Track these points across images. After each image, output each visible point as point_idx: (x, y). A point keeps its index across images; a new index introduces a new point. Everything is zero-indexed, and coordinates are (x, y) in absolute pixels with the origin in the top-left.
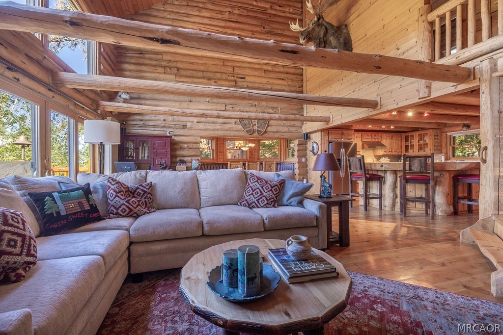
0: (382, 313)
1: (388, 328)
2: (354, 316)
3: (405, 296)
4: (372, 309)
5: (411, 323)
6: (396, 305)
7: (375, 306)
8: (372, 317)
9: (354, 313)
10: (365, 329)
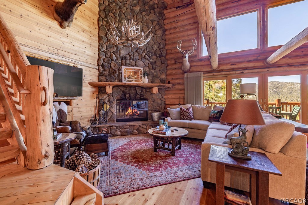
0: (151, 166)
1: (147, 163)
2: (157, 162)
3: (146, 177)
4: (154, 167)
5: (141, 167)
6: (148, 171)
7: (154, 168)
8: (152, 164)
9: (157, 163)
10: (152, 160)
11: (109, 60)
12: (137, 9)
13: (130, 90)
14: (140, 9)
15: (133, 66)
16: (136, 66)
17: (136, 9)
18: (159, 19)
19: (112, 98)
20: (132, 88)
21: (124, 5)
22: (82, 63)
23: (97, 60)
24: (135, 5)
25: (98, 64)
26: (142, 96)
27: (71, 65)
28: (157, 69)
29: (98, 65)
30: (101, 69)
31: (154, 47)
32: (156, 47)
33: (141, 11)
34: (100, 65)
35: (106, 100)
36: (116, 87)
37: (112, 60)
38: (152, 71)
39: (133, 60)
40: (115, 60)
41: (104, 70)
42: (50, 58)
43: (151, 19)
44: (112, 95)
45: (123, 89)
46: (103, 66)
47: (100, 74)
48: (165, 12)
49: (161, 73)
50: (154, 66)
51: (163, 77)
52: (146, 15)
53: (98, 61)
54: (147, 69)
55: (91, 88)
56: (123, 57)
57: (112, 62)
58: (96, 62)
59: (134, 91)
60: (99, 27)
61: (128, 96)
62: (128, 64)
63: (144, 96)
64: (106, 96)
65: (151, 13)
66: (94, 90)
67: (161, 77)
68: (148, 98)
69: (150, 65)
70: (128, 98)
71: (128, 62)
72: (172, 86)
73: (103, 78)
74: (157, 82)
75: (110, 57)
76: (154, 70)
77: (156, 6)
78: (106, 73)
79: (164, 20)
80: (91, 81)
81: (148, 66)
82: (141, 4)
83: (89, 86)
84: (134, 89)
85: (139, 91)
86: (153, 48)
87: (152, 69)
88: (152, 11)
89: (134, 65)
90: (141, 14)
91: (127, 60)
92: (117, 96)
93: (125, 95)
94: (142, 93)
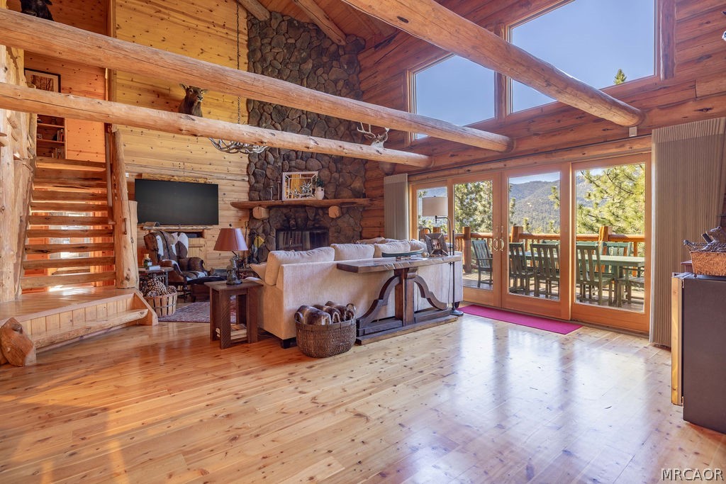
11: (263, 164)
12: (308, 66)
13: (296, 212)
14: (313, 65)
15: (301, 170)
16: (306, 169)
17: (306, 67)
18: (349, 75)
19: (268, 226)
20: (299, 209)
21: (285, 66)
22: (218, 175)
23: (246, 166)
24: (304, 61)
25: (247, 172)
26: (317, 224)
27: (202, 181)
28: (344, 171)
29: (248, 175)
30: (253, 180)
31: (340, 129)
32: (342, 128)
33: (315, 68)
34: (251, 173)
35: (260, 231)
36: (275, 209)
37: (268, 163)
38: (336, 175)
39: (302, 158)
40: (272, 163)
41: (257, 182)
42: (173, 176)
43: (333, 77)
44: (269, 222)
45: (285, 211)
46: (254, 174)
47: (252, 189)
48: (360, 57)
49: (354, 178)
50: (339, 166)
51: (357, 184)
52: (324, 73)
53: (247, 168)
54: (326, 172)
55: (235, 212)
56: (285, 156)
57: (269, 166)
58: (246, 170)
59: (302, 215)
60: (249, 113)
61: (292, 222)
62: (294, 167)
63: (321, 222)
64: (259, 224)
65: (332, 67)
66: (240, 214)
67: (352, 186)
68: (328, 226)
69: (332, 164)
70: (293, 226)
71: (293, 163)
72: (369, 202)
73: (255, 195)
74: (345, 195)
75: (265, 160)
76: (340, 172)
77: (341, 52)
78: (260, 185)
79: (357, 75)
80: (236, 200)
81: (328, 167)
82: (314, 56)
83: (233, 208)
84: (304, 210)
85: (311, 215)
86: (337, 132)
87: (336, 172)
88: (334, 63)
89: (304, 168)
90: (315, 73)
91: (291, 160)
92: (277, 223)
93: (289, 222)
94: (317, 217)
